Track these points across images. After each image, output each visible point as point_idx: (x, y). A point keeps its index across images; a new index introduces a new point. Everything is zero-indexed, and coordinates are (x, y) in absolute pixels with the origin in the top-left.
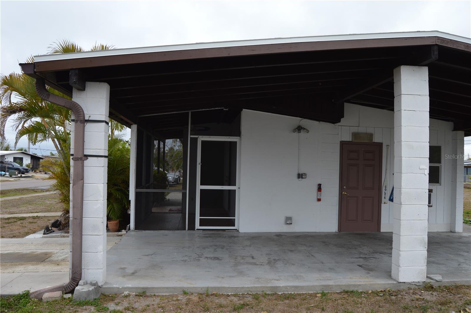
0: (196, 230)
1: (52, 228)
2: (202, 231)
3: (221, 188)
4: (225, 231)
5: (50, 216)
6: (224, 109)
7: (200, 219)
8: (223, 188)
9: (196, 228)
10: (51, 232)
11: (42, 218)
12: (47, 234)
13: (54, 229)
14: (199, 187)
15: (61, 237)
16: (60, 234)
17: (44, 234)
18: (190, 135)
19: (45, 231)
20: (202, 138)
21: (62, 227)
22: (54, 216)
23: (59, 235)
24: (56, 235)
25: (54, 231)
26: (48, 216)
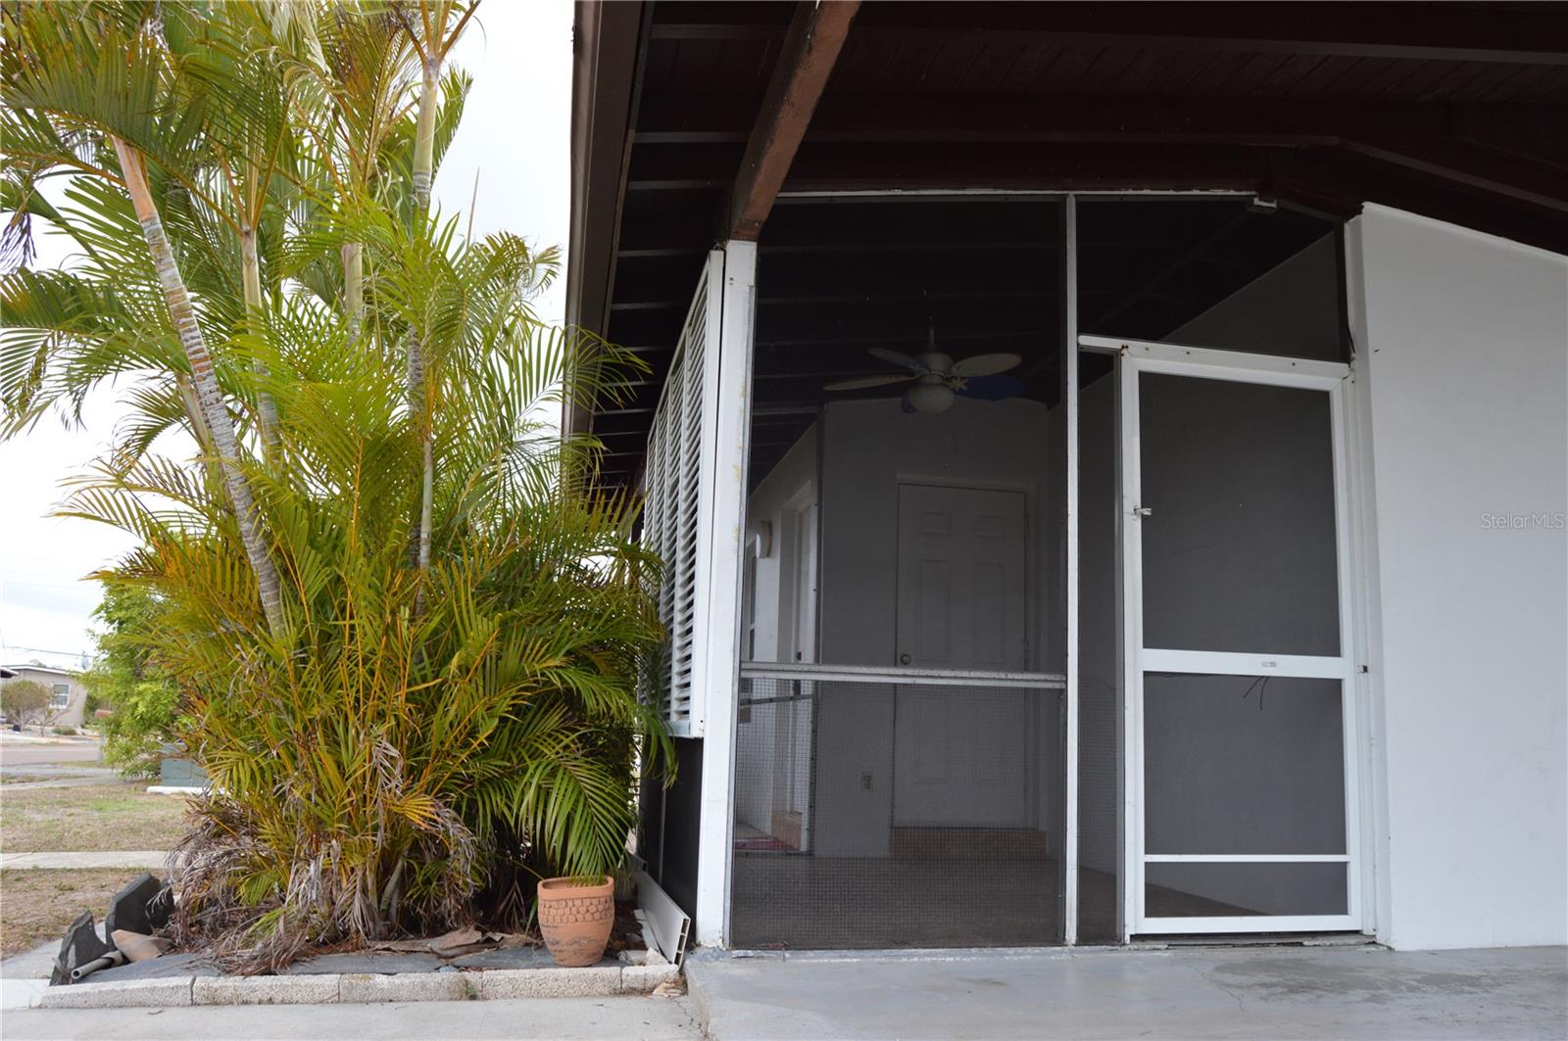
0: (1127, 938)
1: (119, 935)
2: (1162, 945)
3: (1264, 665)
4: (1301, 944)
5: (69, 867)
6: (1257, 201)
7: (1147, 864)
8: (1273, 664)
9: (1130, 931)
10: (111, 964)
11: (18, 880)
12: (84, 978)
13: (129, 941)
14: (1140, 659)
15: (194, 1004)
16: (188, 980)
17: (61, 977)
18: (1081, 331)
19: (63, 956)
20: (1141, 358)
21: (184, 925)
22: (90, 870)
23: (175, 989)
24: (153, 990)
25: (126, 960)
26: (53, 871)
